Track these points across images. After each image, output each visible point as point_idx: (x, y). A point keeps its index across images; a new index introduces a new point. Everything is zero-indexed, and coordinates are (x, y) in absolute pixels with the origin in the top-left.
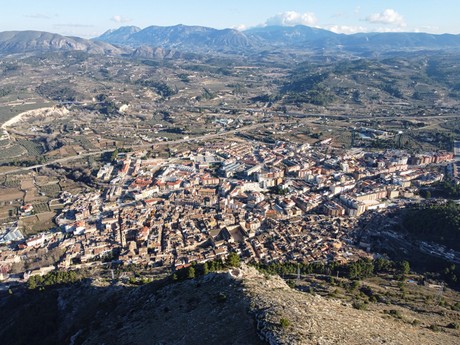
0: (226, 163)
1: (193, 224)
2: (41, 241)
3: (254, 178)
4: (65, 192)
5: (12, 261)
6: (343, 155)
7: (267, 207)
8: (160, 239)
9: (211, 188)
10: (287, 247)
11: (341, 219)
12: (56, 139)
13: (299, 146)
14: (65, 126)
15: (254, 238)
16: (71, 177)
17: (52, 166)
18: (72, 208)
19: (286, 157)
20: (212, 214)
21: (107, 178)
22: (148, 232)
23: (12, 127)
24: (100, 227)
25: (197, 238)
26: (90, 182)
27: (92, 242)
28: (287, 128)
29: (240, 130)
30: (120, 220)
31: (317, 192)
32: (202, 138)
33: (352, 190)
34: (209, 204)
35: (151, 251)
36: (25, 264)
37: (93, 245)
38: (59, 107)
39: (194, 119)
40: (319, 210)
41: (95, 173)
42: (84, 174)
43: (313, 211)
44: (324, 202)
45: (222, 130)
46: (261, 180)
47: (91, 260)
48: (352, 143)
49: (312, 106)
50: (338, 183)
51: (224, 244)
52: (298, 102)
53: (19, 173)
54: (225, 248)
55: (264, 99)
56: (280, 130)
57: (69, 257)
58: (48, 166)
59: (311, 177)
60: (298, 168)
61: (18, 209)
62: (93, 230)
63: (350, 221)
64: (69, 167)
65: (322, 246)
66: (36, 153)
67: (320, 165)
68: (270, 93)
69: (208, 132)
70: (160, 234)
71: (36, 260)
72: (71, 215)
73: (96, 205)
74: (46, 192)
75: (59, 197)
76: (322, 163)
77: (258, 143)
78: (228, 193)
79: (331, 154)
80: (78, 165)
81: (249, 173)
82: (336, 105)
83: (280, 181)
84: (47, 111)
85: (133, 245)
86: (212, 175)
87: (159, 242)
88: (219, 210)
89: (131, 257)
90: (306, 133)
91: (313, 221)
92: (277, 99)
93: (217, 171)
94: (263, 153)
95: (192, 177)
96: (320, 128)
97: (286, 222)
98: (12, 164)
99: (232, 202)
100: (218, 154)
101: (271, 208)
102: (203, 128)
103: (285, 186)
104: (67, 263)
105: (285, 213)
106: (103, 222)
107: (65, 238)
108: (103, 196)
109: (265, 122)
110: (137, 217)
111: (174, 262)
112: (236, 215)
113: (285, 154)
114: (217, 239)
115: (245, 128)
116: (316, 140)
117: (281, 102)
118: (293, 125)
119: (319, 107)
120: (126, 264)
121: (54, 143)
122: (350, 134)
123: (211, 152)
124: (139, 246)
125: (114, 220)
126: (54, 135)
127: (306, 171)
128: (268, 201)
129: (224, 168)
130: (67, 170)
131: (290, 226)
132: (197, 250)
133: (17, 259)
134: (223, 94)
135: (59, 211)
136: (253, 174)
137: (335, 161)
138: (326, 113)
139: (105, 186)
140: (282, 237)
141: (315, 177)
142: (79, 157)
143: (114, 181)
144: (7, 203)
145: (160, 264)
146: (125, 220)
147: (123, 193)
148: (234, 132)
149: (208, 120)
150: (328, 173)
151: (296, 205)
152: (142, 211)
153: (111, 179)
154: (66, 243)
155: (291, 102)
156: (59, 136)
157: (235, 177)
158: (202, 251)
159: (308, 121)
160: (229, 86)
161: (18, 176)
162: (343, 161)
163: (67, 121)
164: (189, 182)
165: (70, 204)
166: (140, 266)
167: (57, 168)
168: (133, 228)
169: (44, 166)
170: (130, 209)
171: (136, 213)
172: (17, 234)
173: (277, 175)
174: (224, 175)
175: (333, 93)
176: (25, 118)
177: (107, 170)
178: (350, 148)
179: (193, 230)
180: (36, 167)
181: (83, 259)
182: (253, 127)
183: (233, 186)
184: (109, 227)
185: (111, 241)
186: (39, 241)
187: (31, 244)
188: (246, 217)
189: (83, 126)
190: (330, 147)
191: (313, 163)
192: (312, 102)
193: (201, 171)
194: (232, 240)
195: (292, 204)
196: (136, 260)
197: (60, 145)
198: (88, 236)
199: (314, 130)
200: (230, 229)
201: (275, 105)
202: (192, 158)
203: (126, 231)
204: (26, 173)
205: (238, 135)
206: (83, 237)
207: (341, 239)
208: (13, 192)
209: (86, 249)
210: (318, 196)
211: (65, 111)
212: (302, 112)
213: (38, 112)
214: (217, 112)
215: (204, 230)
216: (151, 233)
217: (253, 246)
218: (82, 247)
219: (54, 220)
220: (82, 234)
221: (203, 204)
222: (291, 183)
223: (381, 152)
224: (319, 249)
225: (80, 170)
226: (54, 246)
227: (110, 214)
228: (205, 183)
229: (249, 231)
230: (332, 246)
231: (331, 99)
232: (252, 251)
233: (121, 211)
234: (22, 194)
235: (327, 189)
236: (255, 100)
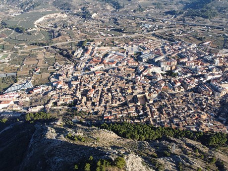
0: (144, 53)
1: (118, 90)
2: (40, 90)
3: (158, 64)
4: (57, 63)
5: (25, 100)
6: (216, 54)
7: (163, 85)
8: (99, 97)
9: (133, 68)
10: (171, 113)
11: (209, 98)
12: (58, 31)
13: (190, 45)
14: (64, 24)
15: (152, 104)
16: (61, 54)
18: (58, 72)
19: (180, 52)
20: (130, 85)
21: (79, 56)
22: (93, 92)
23: (40, 23)
24: (70, 86)
25: (120, 99)
26: (70, 58)
27: (64, 94)
28: (184, 32)
29: (155, 32)
30: (81, 82)
31: (196, 77)
32: (133, 36)
33: (219, 79)
34: (130, 78)
35: (93, 104)
36: (31, 102)
37: (65, 96)
38: (63, 13)
39: (131, 24)
40: (196, 90)
41: (73, 52)
42: (68, 53)
43: (192, 90)
44: (199, 85)
45: (145, 31)
46: (162, 66)
47: (62, 105)
48: (224, 45)
49: (201, 18)
50: (211, 73)
51: (134, 106)
52: (193, 16)
53: (37, 50)
54: (134, 109)
55: (172, 13)
56: (179, 33)
57: (52, 102)
58: (52, 47)
59: (194, 67)
60: (186, 60)
61: (34, 70)
62: (66, 87)
63: (215, 100)
64: (61, 48)
65: (194, 115)
66: (48, 38)
67: (201, 59)
68: (176, 9)
69: (137, 32)
70: (99, 95)
71: (36, 101)
72: (57, 76)
73: (71, 72)
74: (48, 61)
75: (53, 65)
76: (202, 58)
77: (164, 41)
78: (142, 71)
79: (209, 52)
80: (66, 47)
81: (156, 60)
82: (217, 19)
83: (174, 68)
84: (56, 15)
85: (85, 99)
86: (135, 59)
87: (98, 99)
88: (135, 83)
89: (82, 106)
90: (195, 37)
91: (190, 97)
92: (180, 13)
93: (138, 57)
94: (167, 48)
95: (123, 60)
96: (204, 34)
97: (173, 95)
98: (36, 44)
99: (143, 78)
100: (140, 46)
101: (165, 85)
102: (134, 29)
103: (177, 71)
104: (50, 105)
105: (174, 90)
106: (72, 83)
107: (52, 90)
108: (75, 67)
109: (171, 28)
110: (89, 81)
111: (104, 114)
112: (144, 87)
113: (180, 49)
114: (131, 102)
115: (158, 31)
116: (200, 42)
117: (182, 15)
118: (188, 30)
119: (206, 20)
120: (79, 110)
121: (57, 34)
122: (223, 39)
123: (136, 45)
124: (88, 100)
125: (78, 82)
126: (58, 29)
127: (191, 62)
128: (164, 80)
129: (142, 56)
130: (60, 50)
131: (175, 99)
132: (117, 107)
133: (28, 99)
134: (149, 9)
135: (52, 73)
136: (158, 61)
137: (211, 57)
138: (210, 24)
139: (77, 61)
140: (169, 106)
141: (196, 67)
142: (67, 42)
143: (82, 59)
144: (29, 66)
145: (96, 113)
146: (83, 83)
147: (85, 66)
148: (152, 33)
149: (139, 24)
150: (205, 65)
151: (181, 85)
152: (93, 78)
153: (81, 57)
154: (52, 93)
155: (188, 16)
156: (60, 30)
157: (147, 62)
158: (121, 108)
159: (197, 29)
160: (153, 4)
161: (37, 51)
162: (216, 58)
163: (65, 21)
164: (121, 63)
165: (58, 70)
166: (86, 112)
167: (56, 48)
168: (86, 88)
169: (50, 46)
170: (87, 76)
171: (89, 79)
172: (30, 85)
173: (173, 63)
174: (141, 61)
175: (216, 11)
176: (46, 19)
177: (79, 51)
178: (222, 49)
179: (118, 94)
180: (46, 47)
181: (59, 103)
182: (163, 31)
183: (146, 68)
184: (74, 86)
185: (74, 95)
186: (39, 90)
187: (36, 91)
188: (150, 89)
189: (72, 25)
190: (209, 48)
191: (197, 57)
192: (202, 16)
193: (129, 56)
194: (139, 104)
195: (179, 84)
196: (84, 109)
197: (59, 35)
198: (63, 90)
199: (200, 35)
200: (139, 96)
201: (179, 17)
202: (125, 48)
203: (82, 90)
204: (41, 49)
205: (154, 35)
206: (60, 91)
207: (206, 112)
208: (33, 60)
209: (61, 97)
210: (196, 80)
211: (65, 16)
212: (194, 23)
213: (52, 16)
214: (144, 20)
215: (124, 95)
216: (95, 93)
217: (151, 109)
218: (59, 97)
219: (49, 79)
220: (61, 88)
221: (126, 78)
222: (180, 69)
224: (191, 118)
225: (66, 50)
226: (46, 94)
227: (76, 78)
228: (130, 64)
229: (150, 100)
230: (200, 117)
231: (214, 15)
232: (149, 113)
233: (82, 77)
234: (37, 61)
235: (203, 76)
236: (167, 13)
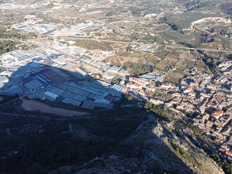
2: (168, 87)
4: (195, 68)
5: (151, 90)
8: (225, 123)
12: (212, 37)
14: (222, 31)
16: (205, 60)
17: (199, 51)
18: (192, 78)
21: (223, 69)
22: (221, 115)
23: (197, 24)
24: (198, 96)
26: (212, 67)
27: (188, 101)
30: (212, 98)
35: (214, 127)
36: (155, 94)
37: (187, 103)
38: (227, 18)
41: (219, 63)
42: (213, 62)
47: (181, 110)
53: (182, 49)
57: (173, 102)
58: (198, 51)
61: (170, 67)
62: (193, 95)
64: (207, 55)
66: (198, 41)
70: (227, 121)
71: (160, 95)
72: (189, 81)
73: (206, 82)
74: (188, 64)
75: (191, 69)
80: (213, 55)
84: (218, 19)
85: (207, 116)
87: (223, 125)
89: (200, 122)
98: (183, 44)
104: (169, 105)
106: (201, 94)
107: (178, 92)
108: (213, 79)
110: (223, 101)
111: (222, 144)
120: (194, 124)
121: (209, 39)
124: (210, 119)
125: (208, 96)
126: (213, 34)
133: (153, 90)
135: (185, 76)
139: (219, 73)
142: (217, 51)
143: (225, 73)
144: (169, 62)
145: (213, 138)
146: (214, 99)
147: (226, 82)
152: (229, 99)
153: (226, 71)
154: (176, 95)
156: (215, 35)
161: (181, 50)
163: (226, 27)
165: (193, 75)
166: (201, 130)
167: (202, 53)
168: (215, 107)
169: (196, 49)
170: (222, 94)
171: (224, 99)
172: (161, 79)
176: (206, 21)
177: (227, 64)
180: (192, 49)
181: (178, 107)
184: (202, 98)
185: (196, 107)
187: (163, 86)
196: (202, 126)
197: (212, 40)
198: (188, 97)
203: (209, 106)
204: (186, 50)
206: (186, 96)
208: (174, 58)
209: (183, 103)
211: (229, 21)
213: (213, 19)
216: (223, 116)
218: (181, 101)
219: (180, 80)
220: (187, 94)
225: (212, 59)
226: (171, 93)
227: (208, 91)
233: (215, 93)
234: (177, 60)
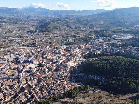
0: (20, 58)
1: (8, 88)
3: (31, 62)
6: (60, 49)
7: (38, 73)
9: (15, 69)
10: (48, 88)
11: (64, 72)
13: (46, 47)
15: (35, 87)
19: (42, 52)
20: (16, 80)
25: (10, 94)
28: (40, 41)
29: (24, 43)
31: (54, 63)
32: (9, 49)
33: (65, 60)
34: (14, 77)
39: (5, 41)
40: (57, 70)
43: (55, 71)
44: (57, 67)
45: (17, 44)
46: (34, 62)
48: (62, 44)
49: (47, 33)
50: (60, 59)
51: (23, 94)
52: (43, 32)
54: (23, 96)
55: (31, 31)
56: (38, 42)
59: (51, 58)
60: (46, 55)
63: (67, 72)
65: (60, 84)
67: (54, 53)
68: (33, 30)
69: (11, 46)
76: (54, 52)
77: (31, 48)
78: (22, 70)
79: (56, 49)
81: (29, 60)
82: (55, 32)
83: (41, 61)
86: (15, 63)
88: (19, 78)
90: (47, 42)
91: (55, 75)
92: (36, 31)
93: (17, 61)
94: (34, 51)
95: (6, 66)
96: (51, 40)
97: (46, 77)
99: (24, 74)
100: (16, 54)
101: (39, 73)
102: (9, 44)
103: (43, 63)
105: (45, 74)
109: (32, 40)
112: (26, 79)
113: (41, 51)
114: (20, 92)
115: (26, 43)
116: (50, 44)
117: (37, 32)
118: (42, 40)
119: (50, 33)
122: (60, 41)
123: (13, 54)
127: (49, 56)
128: (38, 70)
129: (19, 60)
131: (48, 79)
132: (10, 101)
134: (16, 31)
136: (31, 60)
137: (58, 51)
138: (52, 35)
140: (46, 85)
141: (53, 58)
148: (22, 44)
149: (11, 41)
150: (57, 55)
151: (48, 70)
155: (40, 32)
157: (24, 63)
158: (13, 100)
159: (47, 38)
160: (18, 28)
162: (60, 51)
164: (4, 68)
173: (40, 59)
174: (20, 63)
175: (53, 28)
178: (61, 46)
179: (8, 91)
182: (29, 42)
183: (24, 67)
188: (31, 78)
190: (56, 46)
191: (51, 53)
192: (47, 32)
193: (10, 62)
194: (26, 91)
195: (47, 70)
199: (49, 41)
200: (24, 86)
201: (35, 33)
202: (5, 58)
205: (23, 45)
207: (66, 80)
210: (55, 65)
212: (44, 35)
214: (14, 38)
215: (13, 89)
217: (35, 91)
221: (12, 77)
222: (45, 61)
223: (71, 46)
224: (59, 86)
228: (12, 67)
229: (32, 86)
230: (63, 84)
231: (53, 31)
232: (35, 94)
235: (57, 61)
236: (28, 32)
